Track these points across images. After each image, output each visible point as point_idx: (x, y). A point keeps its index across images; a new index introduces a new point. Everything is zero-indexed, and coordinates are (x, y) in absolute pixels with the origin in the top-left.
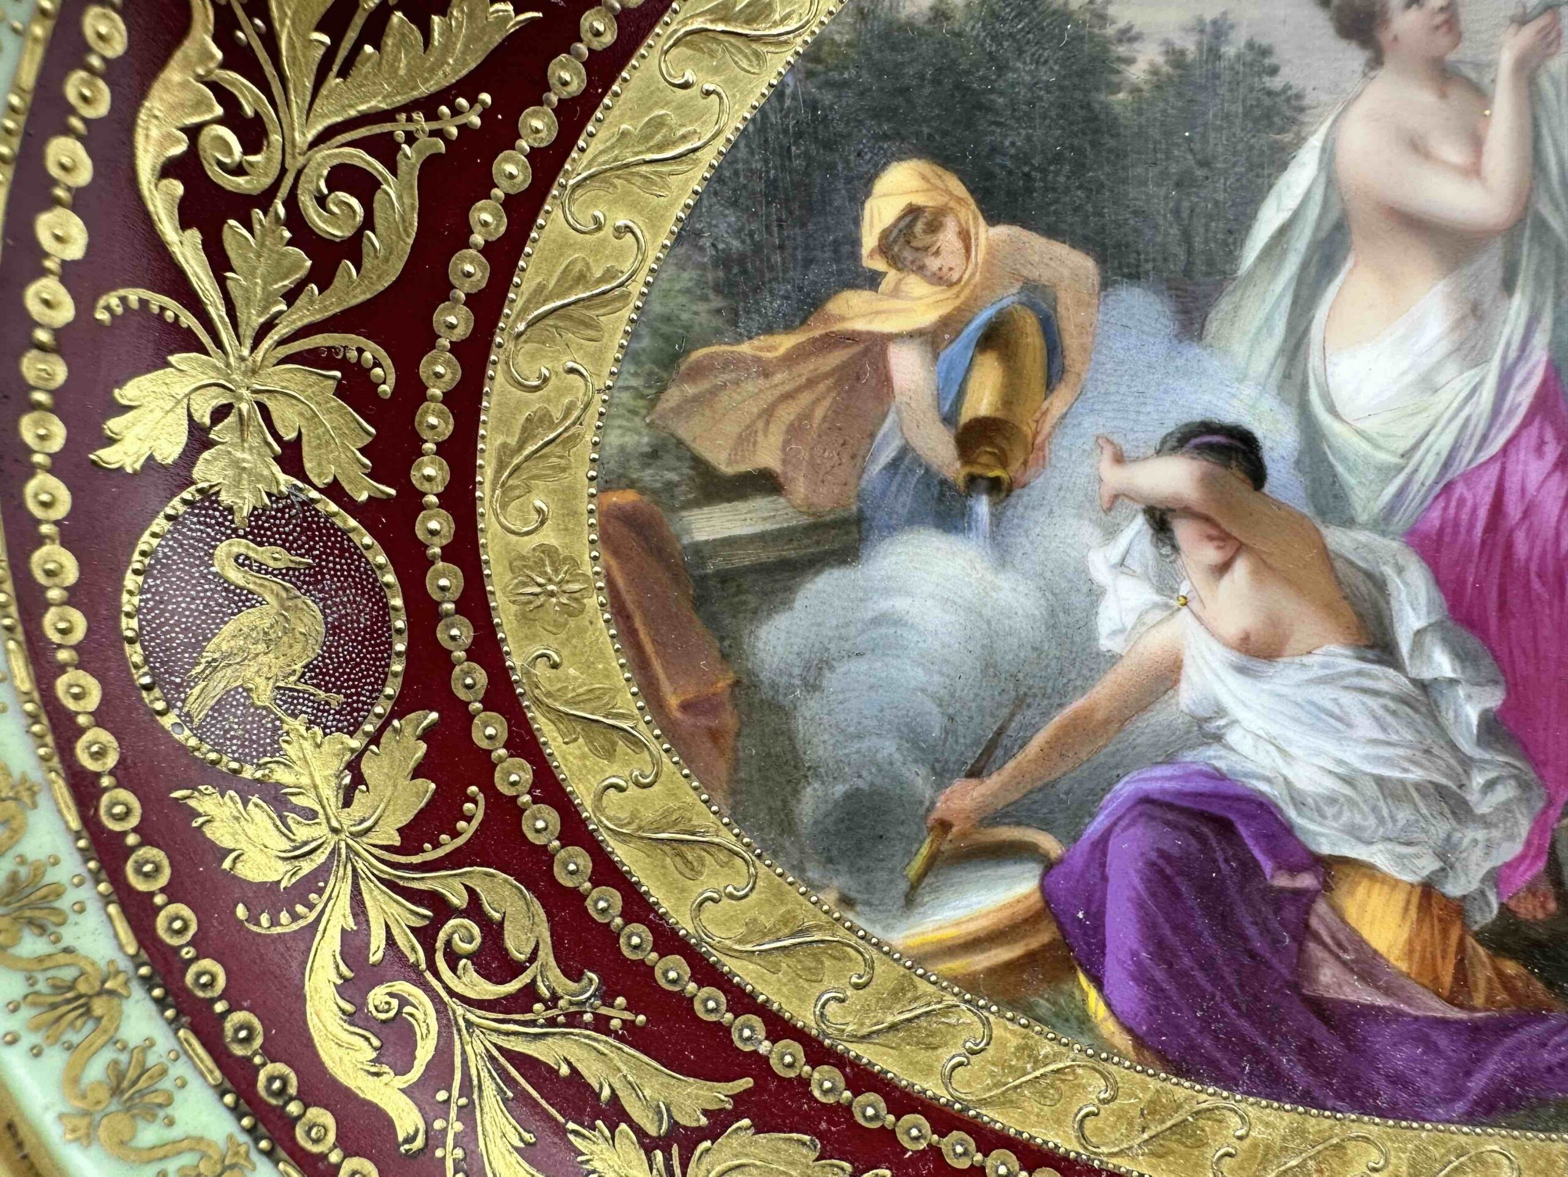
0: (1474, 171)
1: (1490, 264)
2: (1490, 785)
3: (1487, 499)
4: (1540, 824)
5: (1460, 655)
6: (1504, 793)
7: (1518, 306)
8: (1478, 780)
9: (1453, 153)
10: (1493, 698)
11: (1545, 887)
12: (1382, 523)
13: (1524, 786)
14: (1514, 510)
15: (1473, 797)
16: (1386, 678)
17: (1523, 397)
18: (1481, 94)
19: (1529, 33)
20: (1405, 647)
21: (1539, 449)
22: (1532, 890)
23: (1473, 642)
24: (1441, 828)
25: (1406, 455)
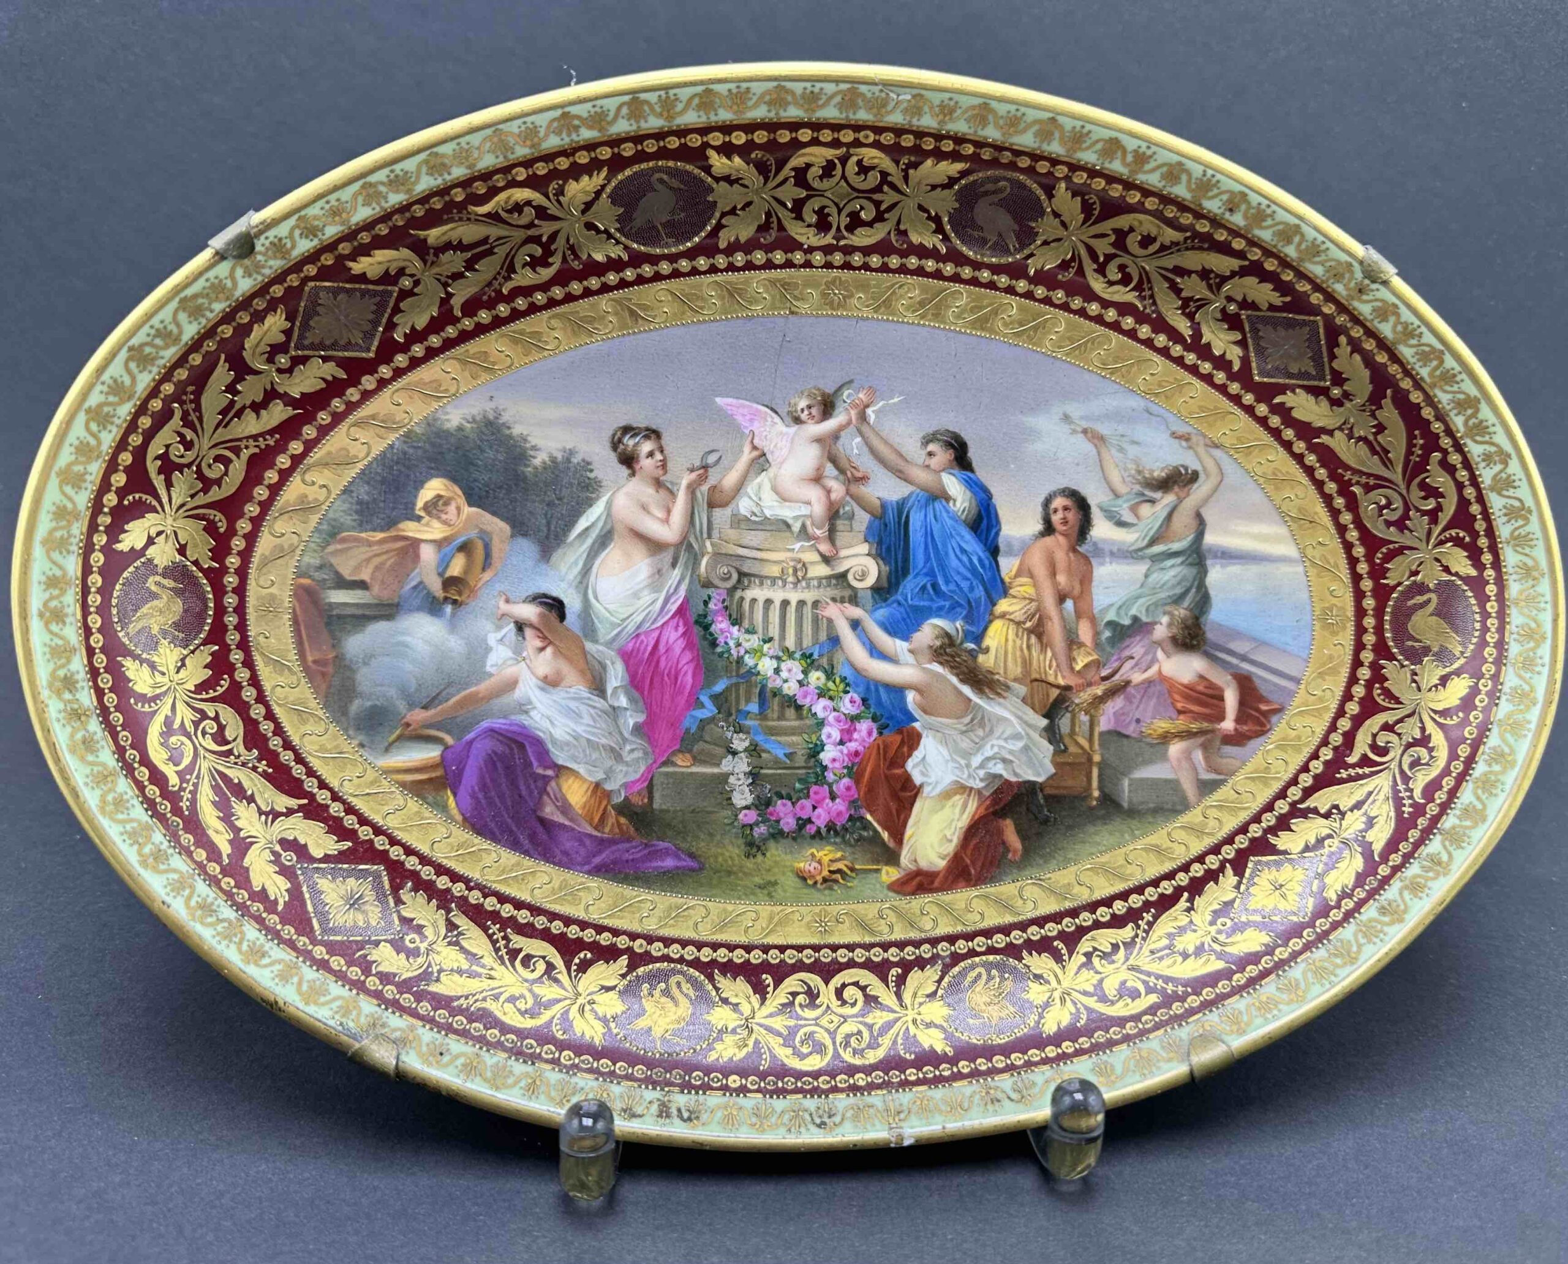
0: (666, 521)
1: (668, 556)
2: (632, 751)
3: (652, 643)
4: (649, 769)
5: (631, 700)
6: (636, 755)
7: (677, 573)
8: (628, 747)
9: (660, 514)
10: (641, 718)
11: (645, 793)
12: (609, 644)
13: (646, 753)
14: (662, 648)
15: (624, 754)
16: (599, 703)
17: (673, 607)
18: (672, 494)
19: (694, 475)
20: (609, 691)
21: (676, 628)
22: (639, 793)
23: (637, 695)
24: (609, 763)
25: (624, 620)
